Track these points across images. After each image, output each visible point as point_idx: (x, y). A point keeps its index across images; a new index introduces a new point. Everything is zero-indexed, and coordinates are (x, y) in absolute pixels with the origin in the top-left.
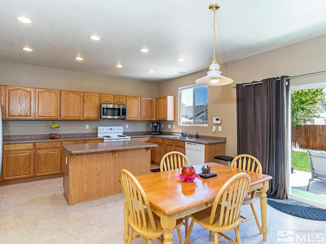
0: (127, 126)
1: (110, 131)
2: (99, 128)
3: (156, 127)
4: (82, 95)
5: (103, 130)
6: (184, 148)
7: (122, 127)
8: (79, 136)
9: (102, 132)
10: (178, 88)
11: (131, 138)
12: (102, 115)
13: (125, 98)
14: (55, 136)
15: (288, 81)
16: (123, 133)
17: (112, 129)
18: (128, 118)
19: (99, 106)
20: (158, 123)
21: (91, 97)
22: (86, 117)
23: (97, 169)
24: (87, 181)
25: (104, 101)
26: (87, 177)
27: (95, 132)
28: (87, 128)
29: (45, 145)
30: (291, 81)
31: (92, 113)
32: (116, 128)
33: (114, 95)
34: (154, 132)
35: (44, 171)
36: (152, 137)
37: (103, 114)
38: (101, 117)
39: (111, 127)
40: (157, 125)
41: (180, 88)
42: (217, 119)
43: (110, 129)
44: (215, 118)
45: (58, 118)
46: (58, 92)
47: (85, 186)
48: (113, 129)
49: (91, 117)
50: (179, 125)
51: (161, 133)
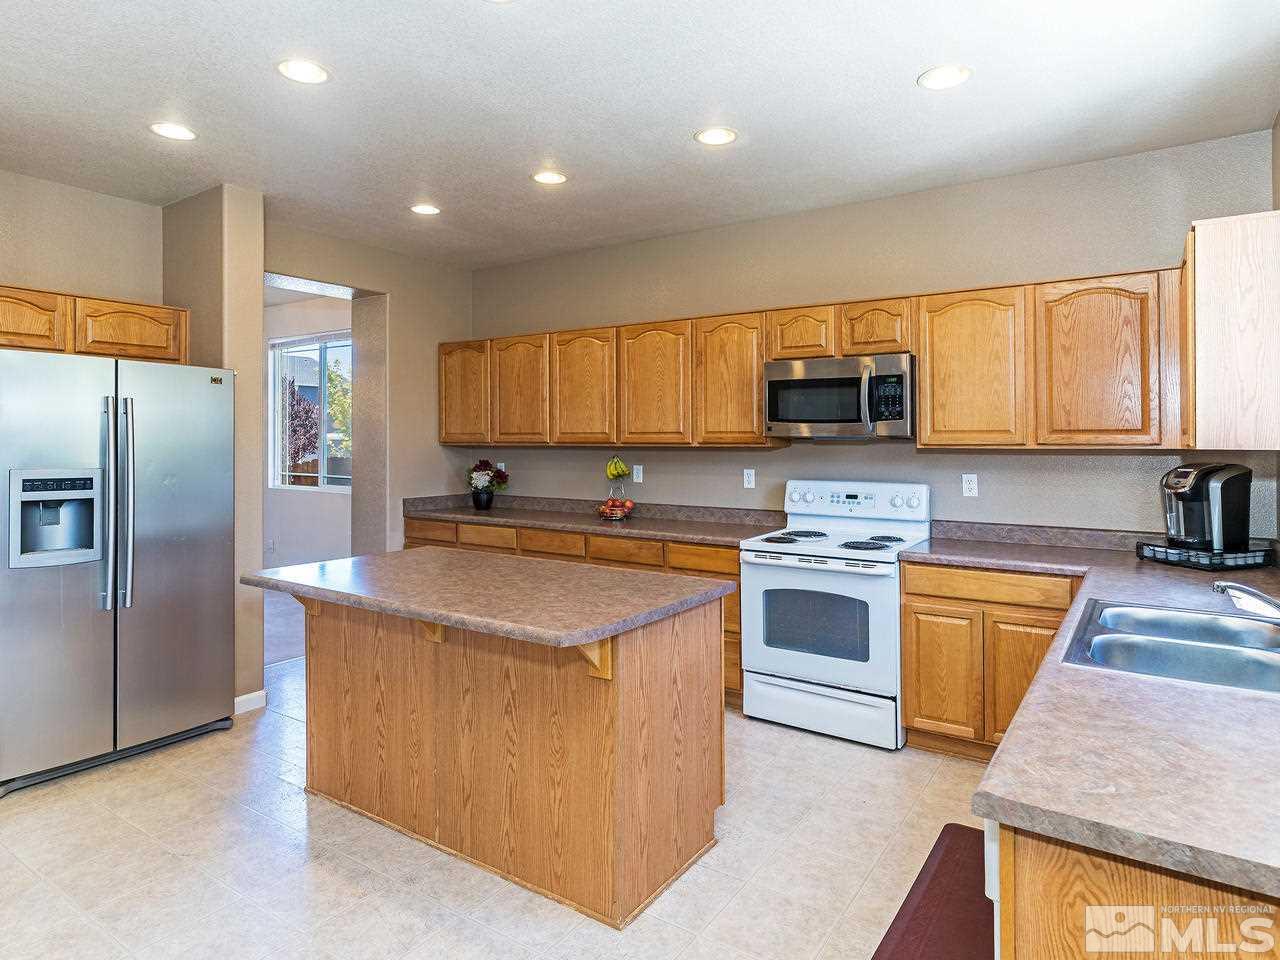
1: (844, 509)
3: (1192, 504)
4: (689, 332)
8: (712, 520)
9: (800, 508)
12: (767, 423)
13: (905, 308)
17: (855, 497)
18: (926, 436)
21: (724, 336)
22: (707, 432)
25: (783, 348)
27: (778, 505)
28: (746, 485)
31: (729, 415)
32: (882, 491)
33: (839, 307)
37: (773, 417)
39: (853, 488)
40: (1200, 490)
43: (848, 497)
45: (614, 438)
46: (612, 333)
48: (866, 498)
49: (727, 432)
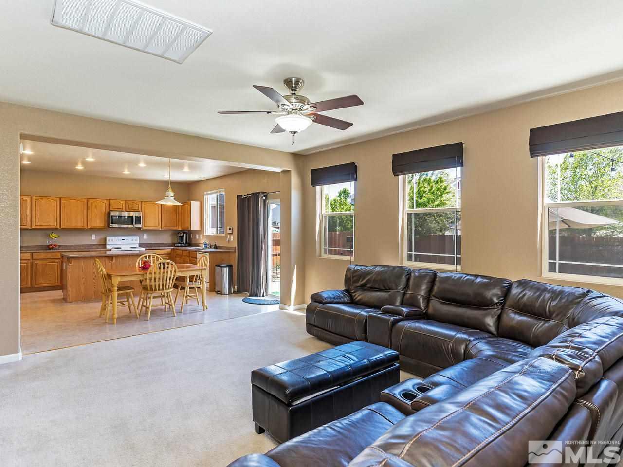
0: (145, 236)
1: (122, 242)
2: (108, 238)
3: (182, 237)
4: (86, 202)
5: (112, 241)
6: (196, 258)
7: (137, 238)
8: (83, 248)
9: (111, 243)
10: (204, 192)
11: (146, 250)
12: (110, 224)
13: (140, 203)
14: (54, 247)
15: (266, 196)
16: (139, 244)
17: (124, 240)
18: (143, 227)
19: (106, 213)
20: (184, 233)
21: (96, 203)
22: (91, 226)
23: (94, 273)
24: (84, 284)
25: (112, 208)
26: (84, 279)
27: (102, 243)
28: (93, 239)
29: (43, 256)
30: (268, 195)
31: (98, 221)
32: (130, 238)
33: (126, 201)
34: (179, 243)
35: (42, 282)
36: (174, 249)
37: (112, 223)
38: (109, 226)
39: (123, 238)
40: (183, 236)
41: (205, 193)
42: (230, 229)
43: (122, 240)
44: (228, 227)
45: (58, 227)
46: (58, 199)
47: (82, 288)
48: (126, 240)
49: (96, 226)
50: (205, 235)
51: (190, 245)
